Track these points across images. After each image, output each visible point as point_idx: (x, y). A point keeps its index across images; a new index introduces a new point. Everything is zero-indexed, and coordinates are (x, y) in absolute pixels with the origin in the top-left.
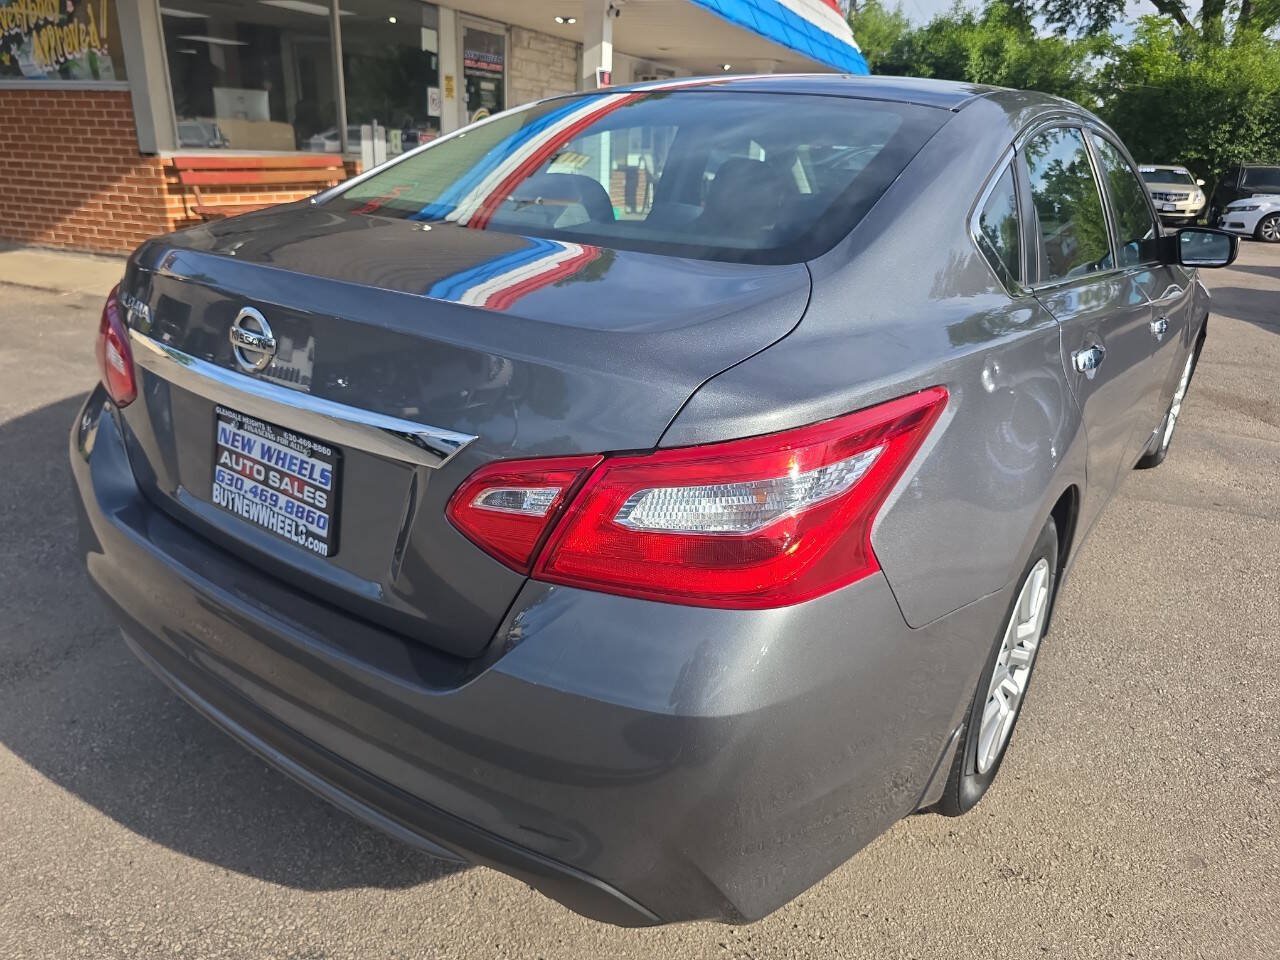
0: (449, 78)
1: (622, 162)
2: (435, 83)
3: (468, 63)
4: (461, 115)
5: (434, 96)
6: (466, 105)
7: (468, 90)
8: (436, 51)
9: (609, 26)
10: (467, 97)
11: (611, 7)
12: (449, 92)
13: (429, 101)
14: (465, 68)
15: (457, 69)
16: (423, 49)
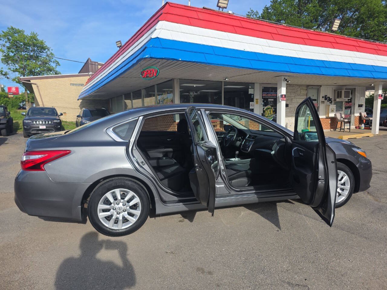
0: (257, 100)
1: (327, 116)
2: (253, 101)
3: (264, 95)
4: (261, 108)
5: (252, 104)
6: (262, 105)
7: (263, 101)
8: (253, 94)
9: (284, 83)
10: (263, 103)
11: (285, 78)
12: (257, 102)
13: (250, 105)
14: (262, 96)
15: (260, 97)
16: (249, 93)
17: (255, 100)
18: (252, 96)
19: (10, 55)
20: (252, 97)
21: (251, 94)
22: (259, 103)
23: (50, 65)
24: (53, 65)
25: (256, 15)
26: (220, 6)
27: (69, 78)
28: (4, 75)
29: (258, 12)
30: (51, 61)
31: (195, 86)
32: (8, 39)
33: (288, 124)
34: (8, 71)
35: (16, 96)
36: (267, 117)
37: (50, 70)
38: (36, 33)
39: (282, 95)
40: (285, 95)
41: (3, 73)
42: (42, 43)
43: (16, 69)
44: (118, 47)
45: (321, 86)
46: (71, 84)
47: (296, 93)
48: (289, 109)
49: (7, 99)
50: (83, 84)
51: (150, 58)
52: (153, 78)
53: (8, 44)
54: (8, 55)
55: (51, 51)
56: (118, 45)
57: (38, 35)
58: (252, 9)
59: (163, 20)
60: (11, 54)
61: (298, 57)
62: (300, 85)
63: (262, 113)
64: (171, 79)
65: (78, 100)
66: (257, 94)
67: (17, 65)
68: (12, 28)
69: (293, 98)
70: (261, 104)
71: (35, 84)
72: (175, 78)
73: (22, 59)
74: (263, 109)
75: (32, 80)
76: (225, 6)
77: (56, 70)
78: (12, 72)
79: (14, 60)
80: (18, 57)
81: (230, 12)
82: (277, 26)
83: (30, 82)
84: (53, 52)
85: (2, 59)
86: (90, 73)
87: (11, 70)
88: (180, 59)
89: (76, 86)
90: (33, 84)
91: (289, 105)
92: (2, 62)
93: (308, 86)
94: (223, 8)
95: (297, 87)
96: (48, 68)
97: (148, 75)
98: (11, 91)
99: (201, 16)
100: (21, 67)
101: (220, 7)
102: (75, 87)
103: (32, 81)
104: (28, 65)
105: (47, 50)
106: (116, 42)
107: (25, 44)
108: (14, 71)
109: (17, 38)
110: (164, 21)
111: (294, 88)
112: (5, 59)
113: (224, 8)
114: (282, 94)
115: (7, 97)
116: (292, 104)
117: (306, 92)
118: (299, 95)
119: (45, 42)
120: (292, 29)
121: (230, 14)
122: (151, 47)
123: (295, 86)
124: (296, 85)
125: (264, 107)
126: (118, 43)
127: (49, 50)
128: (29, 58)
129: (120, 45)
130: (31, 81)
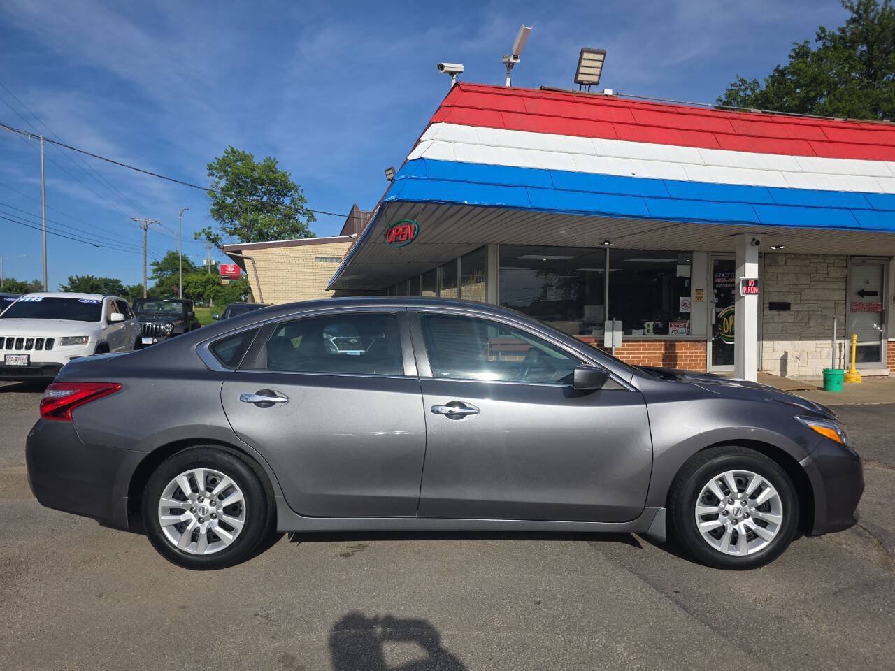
0: (699, 291)
2: (689, 295)
3: (719, 280)
4: (709, 311)
5: (686, 301)
6: (715, 305)
7: (717, 295)
8: (689, 276)
9: (753, 252)
10: (716, 300)
11: (754, 240)
12: (699, 298)
13: (681, 304)
14: (715, 283)
15: (707, 285)
16: (678, 276)
17: (694, 293)
18: (686, 282)
19: (227, 202)
20: (686, 285)
21: (683, 279)
22: (704, 299)
23: (296, 221)
24: (302, 219)
25: (752, 90)
26: (583, 81)
27: (314, 246)
28: (213, 241)
29: (757, 83)
30: (299, 213)
31: (545, 259)
32: (225, 171)
33: (789, 355)
34: (220, 233)
35: (234, 281)
36: (728, 334)
37: (296, 230)
38: (275, 159)
39: (747, 281)
40: (756, 281)
41: (212, 237)
42: (284, 176)
43: (236, 229)
44: (389, 180)
45: (891, 258)
46: (316, 257)
47: (812, 275)
48: (793, 317)
49: (218, 288)
50: (341, 258)
51: (397, 201)
52: (406, 242)
53: (223, 183)
54: (223, 202)
55: (300, 193)
56: (389, 177)
57: (277, 162)
58: (740, 77)
59: (441, 122)
60: (229, 201)
61: (788, 187)
62: (825, 255)
63: (713, 323)
64: (481, 245)
65: (327, 290)
66: (701, 278)
67: (237, 222)
68: (233, 152)
69: (804, 286)
70: (712, 302)
71: (250, 259)
72: (490, 243)
73: (247, 210)
74: (717, 314)
75: (245, 251)
76: (595, 79)
77: (307, 230)
78: (228, 235)
79: (232, 212)
80: (240, 207)
81: (608, 92)
82: (735, 116)
83: (241, 254)
84: (303, 195)
85: (212, 211)
86: (354, 235)
87: (227, 232)
88: (466, 202)
89: (326, 261)
90: (247, 258)
91: (791, 305)
92: (213, 217)
93: (849, 258)
94: (589, 85)
95: (817, 261)
96: (292, 226)
97: (399, 238)
98: (227, 272)
99: (532, 106)
100: (243, 226)
101: (581, 83)
102: (323, 264)
103: (245, 253)
104: (257, 221)
105: (293, 191)
106: (386, 171)
107: (253, 181)
108: (232, 234)
109: (239, 170)
110: (443, 124)
111: (807, 262)
112: (217, 210)
113: (592, 84)
114: (747, 277)
115: (219, 284)
116: (800, 303)
117: (844, 273)
118: (822, 281)
119: (290, 175)
120: (775, 119)
121: (607, 96)
122: (402, 179)
123: (809, 257)
124: (813, 255)
125: (718, 310)
126: (387, 173)
127: (296, 191)
128: (259, 206)
129: (392, 175)
130: (243, 252)
